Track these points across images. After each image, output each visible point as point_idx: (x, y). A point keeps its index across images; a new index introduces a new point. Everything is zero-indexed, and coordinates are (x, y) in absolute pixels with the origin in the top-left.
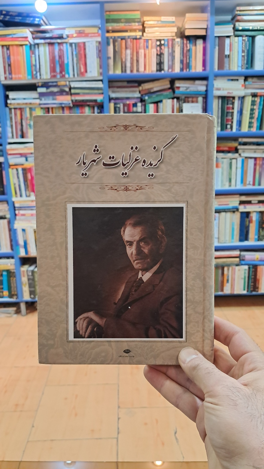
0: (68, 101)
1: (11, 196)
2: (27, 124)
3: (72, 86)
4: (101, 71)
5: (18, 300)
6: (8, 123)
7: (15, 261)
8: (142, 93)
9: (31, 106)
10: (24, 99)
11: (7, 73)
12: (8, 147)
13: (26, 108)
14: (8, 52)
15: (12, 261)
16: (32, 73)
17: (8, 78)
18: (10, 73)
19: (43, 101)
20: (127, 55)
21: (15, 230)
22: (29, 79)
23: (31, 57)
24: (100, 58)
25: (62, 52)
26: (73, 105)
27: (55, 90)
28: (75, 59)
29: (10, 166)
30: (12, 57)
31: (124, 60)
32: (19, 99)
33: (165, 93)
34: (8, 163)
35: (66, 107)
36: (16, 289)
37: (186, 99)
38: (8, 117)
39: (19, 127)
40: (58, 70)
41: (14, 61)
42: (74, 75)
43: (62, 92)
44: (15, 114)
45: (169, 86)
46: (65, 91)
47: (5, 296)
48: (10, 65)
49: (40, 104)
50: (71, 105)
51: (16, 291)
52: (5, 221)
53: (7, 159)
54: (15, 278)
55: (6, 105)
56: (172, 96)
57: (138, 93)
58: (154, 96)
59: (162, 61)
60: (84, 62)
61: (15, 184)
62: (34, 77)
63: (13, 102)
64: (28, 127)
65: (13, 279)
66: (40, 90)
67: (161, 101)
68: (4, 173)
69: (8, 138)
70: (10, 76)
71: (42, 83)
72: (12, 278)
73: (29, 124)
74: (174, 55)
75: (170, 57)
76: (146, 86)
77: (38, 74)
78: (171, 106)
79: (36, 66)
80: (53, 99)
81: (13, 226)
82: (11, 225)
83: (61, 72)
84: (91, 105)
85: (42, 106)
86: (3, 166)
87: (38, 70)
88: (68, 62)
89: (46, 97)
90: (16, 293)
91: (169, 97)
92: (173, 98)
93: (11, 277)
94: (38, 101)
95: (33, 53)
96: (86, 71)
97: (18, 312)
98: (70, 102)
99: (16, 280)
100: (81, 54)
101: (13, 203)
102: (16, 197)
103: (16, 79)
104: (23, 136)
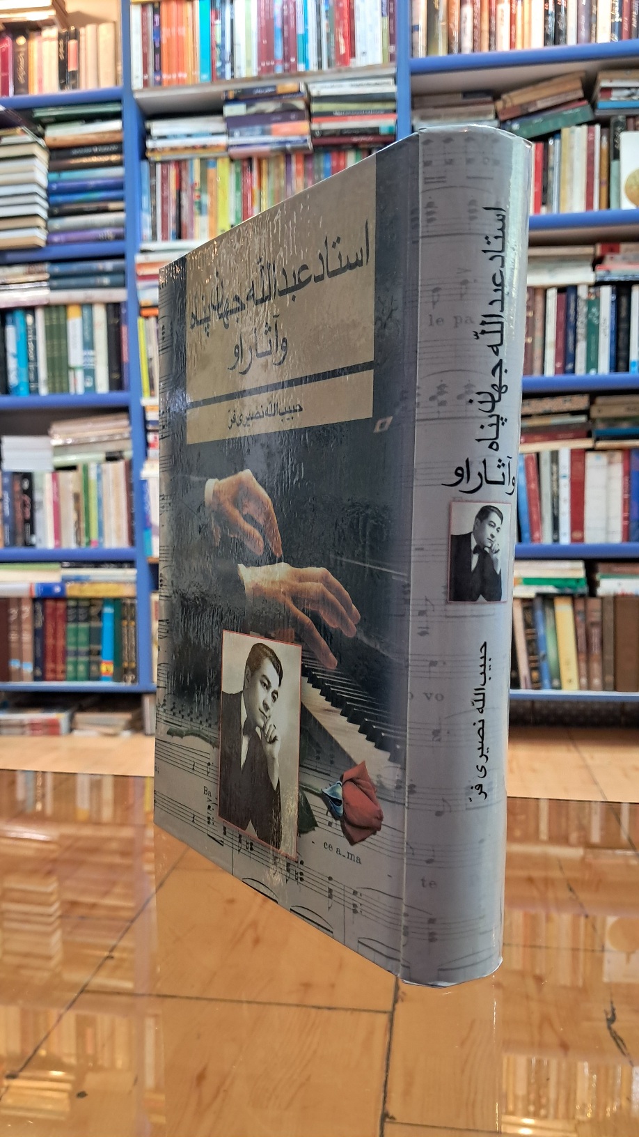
0: (302, 135)
1: (140, 394)
2: (192, 203)
3: (314, 92)
4: (392, 49)
5: (136, 688)
6: (146, 200)
7: (137, 575)
8: (502, 118)
9: (205, 154)
10: (189, 136)
11: (151, 69)
12: (140, 258)
13: (191, 159)
14: (157, 17)
15: (130, 573)
16: (213, 63)
17: (151, 82)
18: (158, 71)
19: (237, 139)
20: (463, 19)
21: (144, 482)
22: (202, 85)
23: (212, 25)
24: (392, 16)
25: (291, 6)
26: (314, 146)
27: (270, 107)
28: (324, 22)
29: (142, 308)
30: (164, 30)
31: (455, 34)
32: (175, 136)
33: (568, 112)
34: (138, 303)
35: (295, 150)
36: (134, 653)
37: (631, 121)
38: (146, 186)
39: (172, 212)
40: (279, 53)
41: (169, 40)
42: (320, 65)
43: (287, 113)
44: (165, 179)
45: (580, 94)
46: (295, 110)
47: (103, 676)
48: (158, 51)
49: (228, 147)
50: (310, 145)
51: (134, 659)
52: (120, 466)
53: (134, 293)
54: (133, 623)
55: (143, 154)
56: (590, 117)
57: (492, 116)
58: (537, 120)
59: (561, 27)
60: (347, 29)
61: (150, 360)
62: (216, 76)
63: (160, 144)
64: (196, 209)
65: (127, 626)
66: (230, 110)
67: (556, 134)
68: (124, 329)
69: (142, 240)
70: (158, 78)
71: (236, 92)
72: (125, 623)
73: (197, 200)
74: (594, 12)
75: (583, 19)
76: (516, 99)
77: (228, 67)
78: (584, 144)
79: (223, 47)
80: (264, 133)
81: (138, 474)
82: (134, 472)
83: (286, 58)
84: (364, 143)
85: (232, 151)
86: (123, 311)
87: (227, 57)
88: (306, 30)
89: (244, 129)
90: (133, 665)
91: (581, 120)
92: (590, 123)
93: (124, 618)
94: (223, 140)
95: (217, 14)
96: (352, 53)
97: (137, 726)
98: (308, 138)
99: (135, 627)
100: (341, 10)
101: (144, 410)
102: (152, 395)
103: (170, 82)
104: (179, 236)
